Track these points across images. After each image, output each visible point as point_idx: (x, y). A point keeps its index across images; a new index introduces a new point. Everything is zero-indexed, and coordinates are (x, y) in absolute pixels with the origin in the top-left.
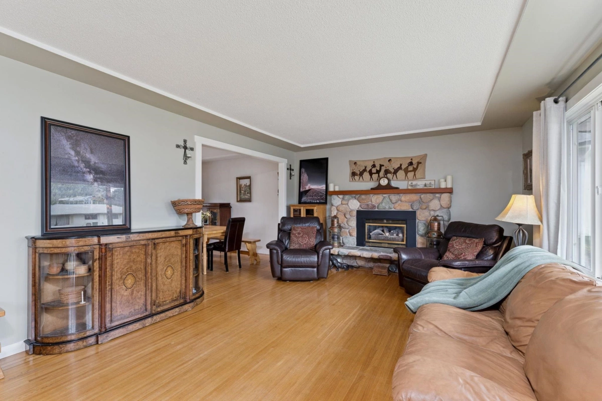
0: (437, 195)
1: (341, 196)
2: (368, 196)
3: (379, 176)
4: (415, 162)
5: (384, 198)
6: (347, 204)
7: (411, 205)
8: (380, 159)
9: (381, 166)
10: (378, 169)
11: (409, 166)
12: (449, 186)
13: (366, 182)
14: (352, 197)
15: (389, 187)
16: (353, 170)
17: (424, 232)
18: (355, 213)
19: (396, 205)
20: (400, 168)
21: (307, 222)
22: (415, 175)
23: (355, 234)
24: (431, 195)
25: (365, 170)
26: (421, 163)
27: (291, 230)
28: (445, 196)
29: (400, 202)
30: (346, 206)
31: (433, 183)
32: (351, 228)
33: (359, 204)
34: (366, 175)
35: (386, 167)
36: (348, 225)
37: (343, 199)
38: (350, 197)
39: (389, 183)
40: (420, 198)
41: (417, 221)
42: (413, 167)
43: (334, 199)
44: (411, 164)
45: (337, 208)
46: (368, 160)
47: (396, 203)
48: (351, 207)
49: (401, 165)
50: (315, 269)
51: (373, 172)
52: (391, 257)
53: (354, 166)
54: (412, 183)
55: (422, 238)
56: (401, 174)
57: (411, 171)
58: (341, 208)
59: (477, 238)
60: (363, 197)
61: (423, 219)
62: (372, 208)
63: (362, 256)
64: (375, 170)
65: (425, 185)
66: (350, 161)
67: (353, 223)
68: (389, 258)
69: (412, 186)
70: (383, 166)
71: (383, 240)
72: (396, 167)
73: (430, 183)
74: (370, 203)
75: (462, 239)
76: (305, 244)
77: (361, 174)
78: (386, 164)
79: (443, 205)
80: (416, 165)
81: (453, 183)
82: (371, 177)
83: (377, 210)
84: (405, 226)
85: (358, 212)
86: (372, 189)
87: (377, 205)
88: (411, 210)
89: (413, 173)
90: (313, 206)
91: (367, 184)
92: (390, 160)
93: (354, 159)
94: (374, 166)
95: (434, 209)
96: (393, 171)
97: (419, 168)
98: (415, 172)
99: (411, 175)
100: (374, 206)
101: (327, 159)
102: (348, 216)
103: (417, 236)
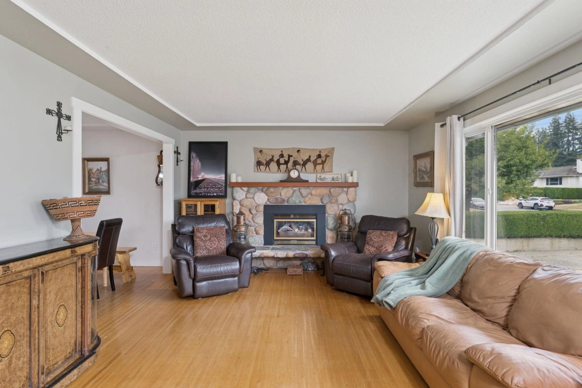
0: (345, 189)
1: (245, 189)
2: (277, 189)
3: (287, 167)
4: (323, 155)
5: (294, 191)
6: (253, 198)
7: (321, 199)
8: (288, 149)
9: (290, 156)
10: (287, 160)
11: (317, 158)
12: (355, 181)
13: (274, 173)
14: (259, 190)
15: (299, 180)
16: (258, 159)
17: (333, 226)
18: (262, 208)
19: (307, 199)
20: (309, 160)
21: (214, 221)
22: (323, 168)
23: (262, 232)
24: (340, 189)
25: (272, 160)
26: (329, 156)
27: (193, 232)
28: (351, 190)
29: (310, 196)
30: (252, 200)
31: (340, 177)
32: (257, 225)
33: (267, 198)
34: (273, 165)
35: (295, 158)
36: (254, 221)
37: (248, 192)
38: (257, 190)
39: (299, 175)
40: (330, 192)
41: (327, 215)
42: (322, 160)
43: (237, 192)
44: (319, 156)
45: (240, 202)
46: (276, 149)
47: (306, 196)
48: (257, 202)
49: (310, 157)
50: (236, 278)
51: (281, 162)
52: (307, 255)
53: (259, 154)
54: (320, 176)
55: (331, 232)
56: (310, 166)
57: (319, 164)
58: (245, 203)
59: (391, 231)
60: (272, 190)
61: (333, 213)
62: (282, 202)
63: (276, 256)
64: (284, 161)
65: (333, 179)
66: (255, 149)
67: (260, 220)
68: (305, 256)
69: (321, 179)
70: (292, 156)
71: (293, 236)
72: (305, 159)
73: (337, 177)
74: (279, 196)
75: (378, 232)
76: (215, 248)
77: (268, 164)
78: (295, 154)
79: (350, 200)
80: (325, 158)
81: (358, 178)
82: (279, 168)
83: (286, 204)
84: (315, 220)
85: (266, 207)
86: (281, 181)
87: (286, 199)
88: (321, 204)
89: (321, 166)
90: (214, 201)
91: (274, 175)
92: (298, 151)
93: (260, 146)
94: (282, 156)
95: (342, 203)
96: (302, 163)
97: (327, 161)
98: (323, 166)
99: (319, 167)
100: (283, 201)
101: (225, 144)
102: (254, 212)
103: (327, 230)
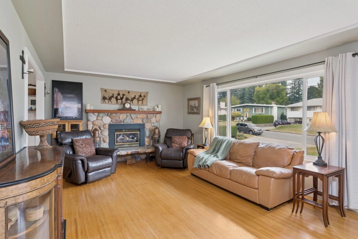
0: (155, 115)
1: (96, 114)
2: (117, 114)
3: (122, 101)
4: (142, 95)
5: (127, 116)
6: (102, 120)
7: (142, 120)
8: (123, 91)
9: (123, 95)
10: (122, 97)
11: (139, 97)
12: (160, 111)
13: (113, 104)
14: (106, 115)
15: (130, 109)
16: (104, 95)
17: (149, 135)
18: (107, 126)
19: (134, 120)
20: (134, 98)
22: (142, 103)
23: (107, 141)
24: (152, 115)
25: (113, 96)
26: (145, 96)
28: (158, 115)
29: (136, 118)
30: (101, 121)
31: (151, 108)
32: (104, 137)
33: (110, 119)
34: (114, 100)
35: (126, 96)
36: (102, 135)
37: (98, 116)
38: (104, 115)
39: (130, 106)
40: (147, 116)
41: (145, 129)
42: (142, 99)
43: (91, 116)
44: (140, 96)
45: (93, 122)
46: (115, 90)
47: (134, 119)
48: (104, 122)
49: (135, 96)
51: (118, 98)
52: (138, 152)
53: (104, 92)
54: (141, 107)
55: (148, 139)
56: (135, 101)
57: (140, 100)
58: (97, 123)
59: (184, 136)
60: (114, 115)
61: (149, 128)
62: (120, 123)
63: (120, 154)
64: (120, 97)
65: (148, 109)
66: (102, 89)
67: (106, 133)
69: (141, 109)
70: (125, 95)
71: (126, 142)
72: (132, 97)
73: (150, 108)
74: (118, 119)
75: (178, 137)
77: (110, 99)
78: (127, 94)
79: (157, 120)
80: (143, 97)
81: (161, 109)
82: (117, 101)
83: (122, 123)
84: (139, 132)
85: (110, 125)
86: (119, 110)
87: (122, 120)
88: (142, 123)
89: (141, 101)
91: (114, 106)
92: (129, 92)
93: (105, 87)
94: (119, 94)
95: (153, 122)
96: (131, 99)
97: (144, 99)
98: (142, 101)
99: (140, 102)
100: (121, 121)
101: (81, 84)
102: (102, 128)
103: (145, 137)
